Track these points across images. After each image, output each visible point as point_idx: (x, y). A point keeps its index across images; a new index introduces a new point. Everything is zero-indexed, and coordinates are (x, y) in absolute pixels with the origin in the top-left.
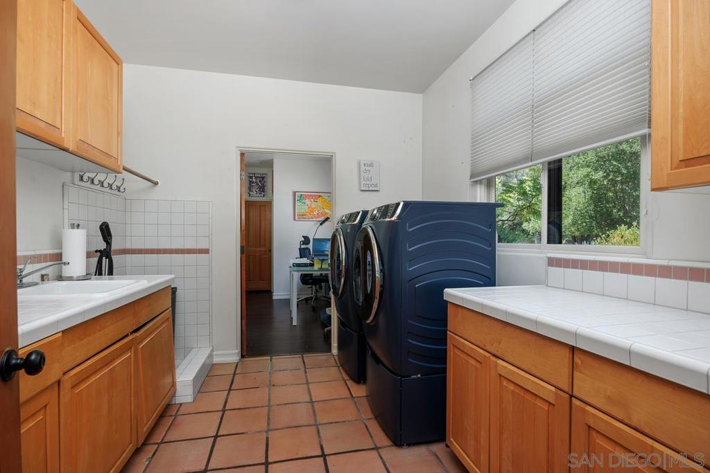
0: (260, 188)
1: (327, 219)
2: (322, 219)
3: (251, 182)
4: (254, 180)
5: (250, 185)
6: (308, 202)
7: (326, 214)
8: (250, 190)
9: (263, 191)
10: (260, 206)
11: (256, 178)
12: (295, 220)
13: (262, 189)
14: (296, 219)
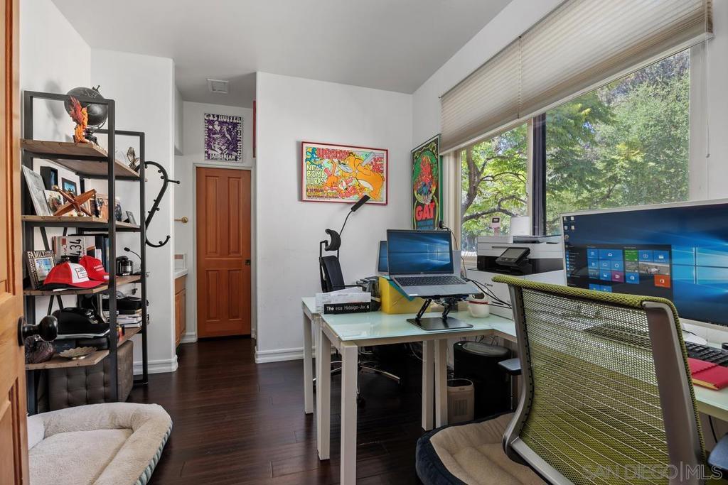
0: (228, 143)
1: (365, 200)
2: (355, 198)
3: (210, 132)
4: (217, 128)
5: (209, 136)
6: (326, 163)
7: (362, 189)
8: (209, 146)
9: (235, 149)
10: (229, 178)
11: (221, 124)
12: (301, 199)
13: (233, 146)
14: (304, 199)
